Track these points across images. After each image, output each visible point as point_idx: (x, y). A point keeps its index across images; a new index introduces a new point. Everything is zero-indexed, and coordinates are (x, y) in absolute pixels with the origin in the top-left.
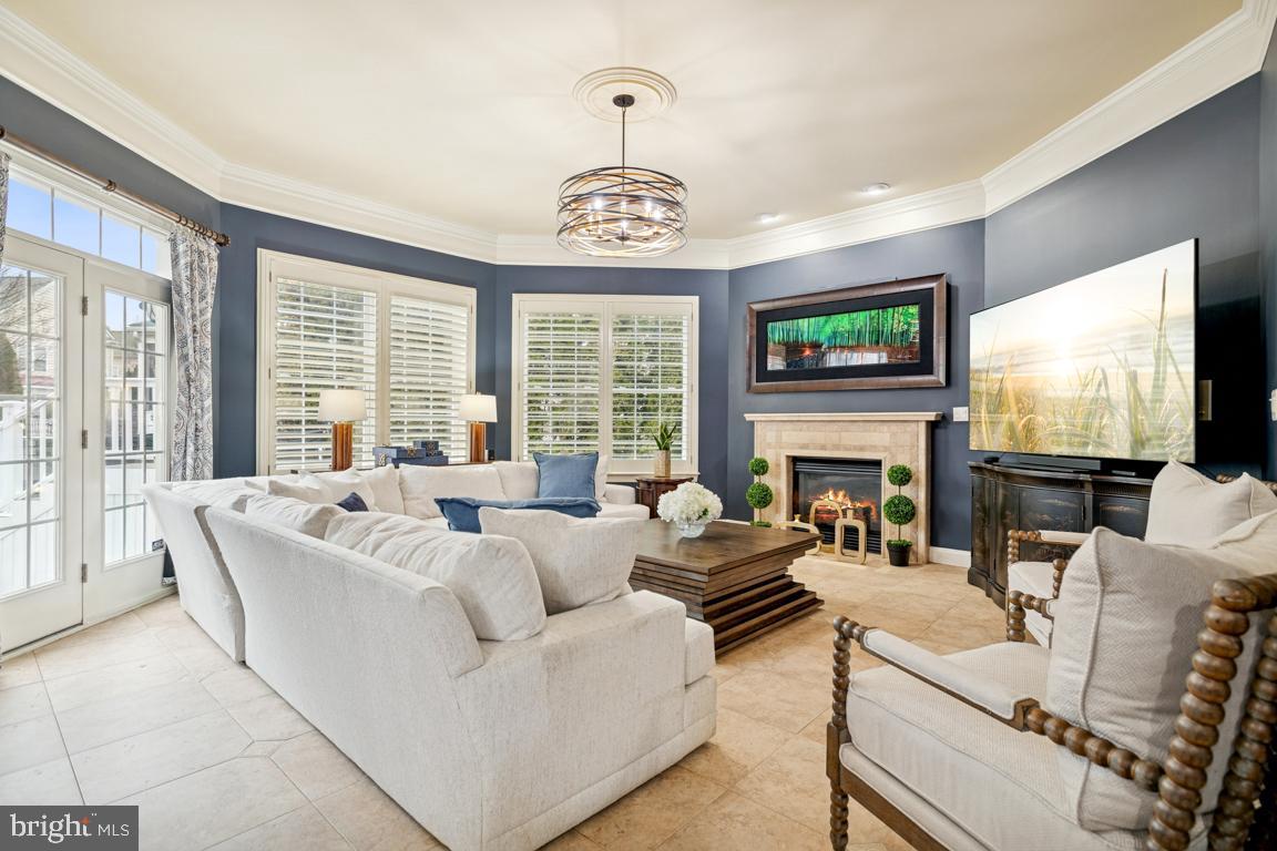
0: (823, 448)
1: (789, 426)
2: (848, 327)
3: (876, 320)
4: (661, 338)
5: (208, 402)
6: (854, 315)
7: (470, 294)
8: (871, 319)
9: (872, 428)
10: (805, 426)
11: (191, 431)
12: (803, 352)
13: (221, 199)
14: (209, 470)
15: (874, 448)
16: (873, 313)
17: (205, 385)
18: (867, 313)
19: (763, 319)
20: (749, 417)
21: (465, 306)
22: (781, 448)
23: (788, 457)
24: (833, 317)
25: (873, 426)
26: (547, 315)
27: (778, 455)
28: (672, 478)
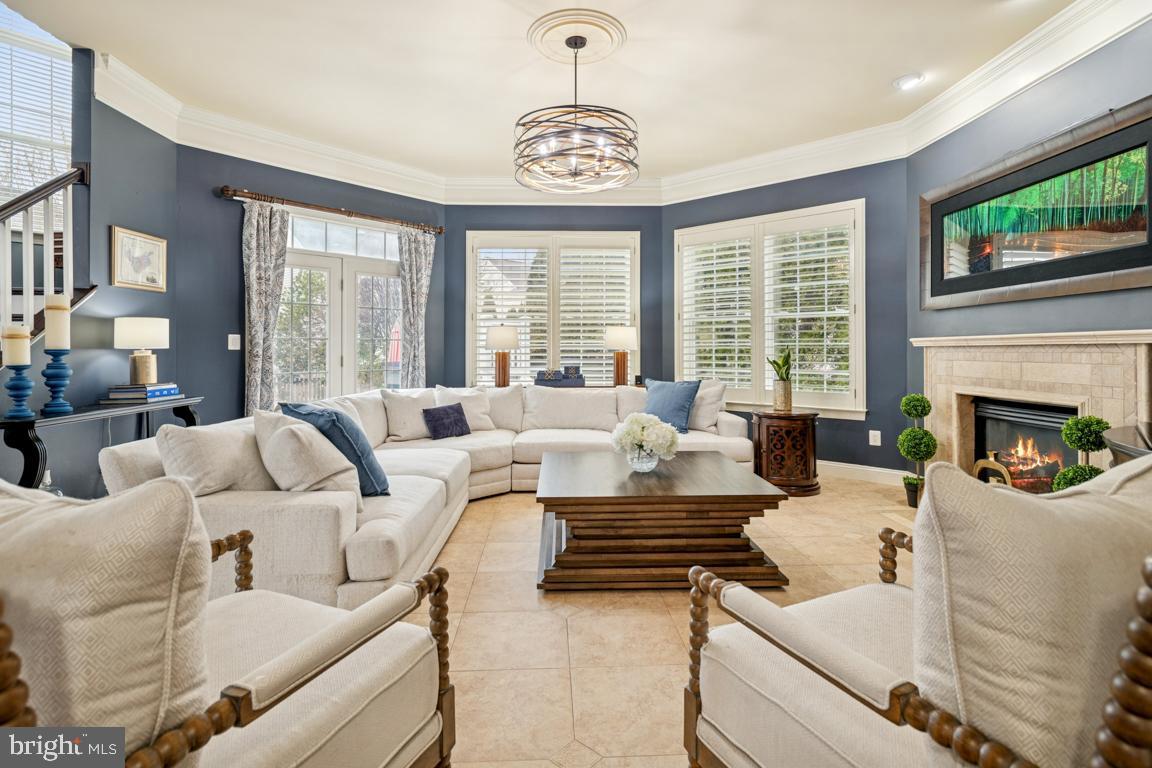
0: (1001, 385)
1: (961, 353)
2: (1039, 205)
3: (1077, 186)
4: (826, 253)
5: (422, 338)
6: (1047, 185)
7: (634, 238)
8: (1071, 185)
9: (1065, 356)
10: (978, 353)
11: (412, 357)
12: (983, 249)
13: (444, 203)
14: (422, 381)
15: (1066, 387)
16: (1074, 175)
17: (420, 327)
18: (1065, 177)
19: (941, 209)
20: (916, 342)
21: (628, 248)
22: (952, 383)
23: (961, 397)
24: (1019, 194)
25: (1066, 354)
26: (711, 244)
27: (948, 392)
28: (795, 412)
